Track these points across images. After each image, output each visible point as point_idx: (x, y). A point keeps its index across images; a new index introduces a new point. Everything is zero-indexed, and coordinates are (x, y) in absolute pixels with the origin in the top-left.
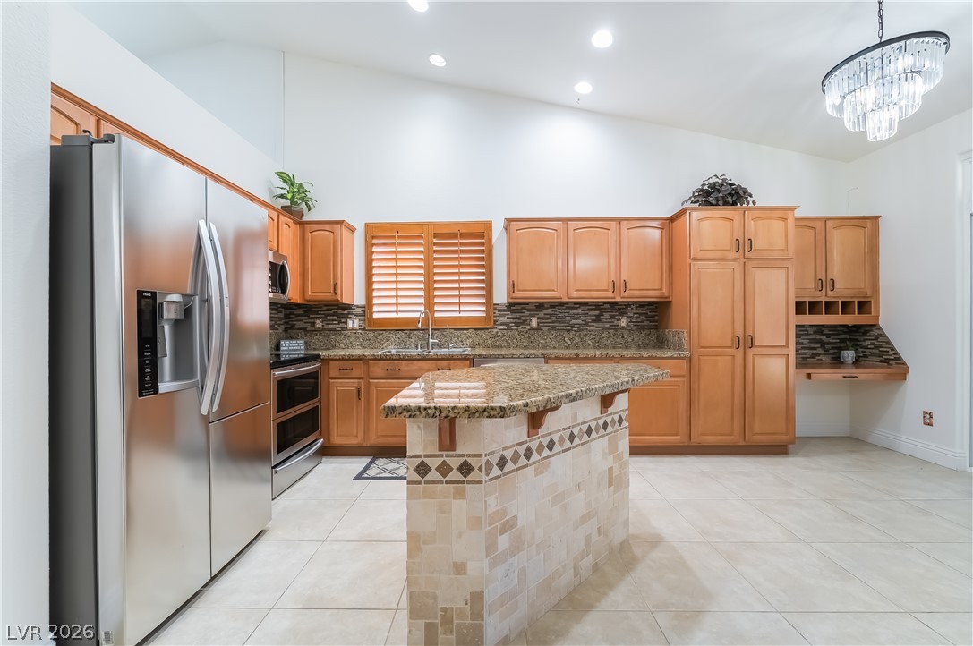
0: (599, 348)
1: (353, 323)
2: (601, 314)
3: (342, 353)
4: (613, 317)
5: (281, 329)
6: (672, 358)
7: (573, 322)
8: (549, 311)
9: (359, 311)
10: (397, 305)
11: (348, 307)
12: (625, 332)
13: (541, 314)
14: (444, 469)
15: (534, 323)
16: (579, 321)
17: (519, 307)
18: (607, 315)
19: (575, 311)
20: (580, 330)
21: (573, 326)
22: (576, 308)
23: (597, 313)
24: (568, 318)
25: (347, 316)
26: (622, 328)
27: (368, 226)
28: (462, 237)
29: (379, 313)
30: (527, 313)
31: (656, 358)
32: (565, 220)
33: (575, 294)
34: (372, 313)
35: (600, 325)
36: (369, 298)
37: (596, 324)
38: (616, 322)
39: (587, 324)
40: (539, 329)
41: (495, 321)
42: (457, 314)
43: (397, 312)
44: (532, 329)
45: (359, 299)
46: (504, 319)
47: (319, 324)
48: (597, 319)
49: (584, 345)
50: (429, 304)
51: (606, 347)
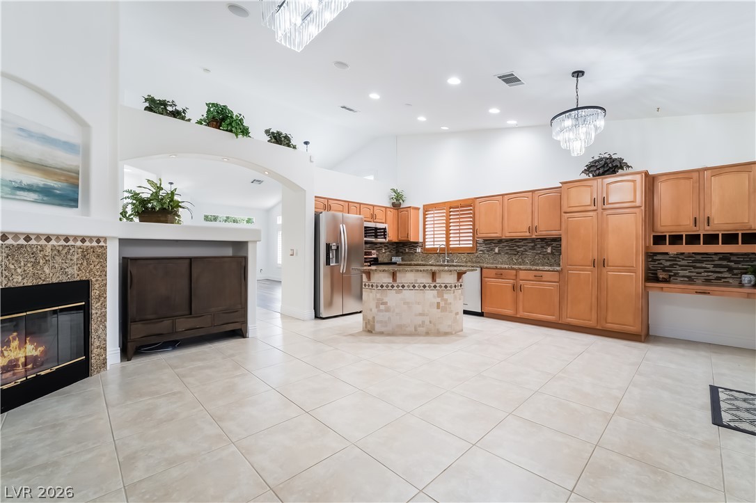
0: (533, 265)
1: (419, 250)
2: (536, 245)
3: (416, 263)
4: (543, 247)
5: (394, 252)
6: (549, 271)
7: (519, 249)
8: (505, 244)
9: (420, 245)
10: (434, 241)
11: (417, 243)
12: (550, 256)
13: (501, 245)
14: (369, 286)
15: (497, 250)
16: (522, 249)
17: (489, 242)
18: (539, 246)
19: (520, 244)
20: (522, 254)
21: (518, 252)
22: (520, 242)
23: (533, 244)
24: (515, 248)
25: (416, 247)
26: (548, 254)
27: (424, 206)
28: (462, 207)
29: (429, 245)
30: (493, 245)
31: (539, 270)
32: (503, 195)
33: (508, 235)
34: (425, 245)
35: (535, 251)
36: (424, 239)
37: (532, 251)
38: (545, 250)
39: (526, 251)
40: (499, 253)
41: (477, 249)
42: (458, 246)
43: (434, 245)
44: (496, 253)
45: (421, 240)
46: (482, 248)
47: (407, 250)
48: (533, 248)
49: (523, 263)
50: (448, 241)
51: (538, 265)
